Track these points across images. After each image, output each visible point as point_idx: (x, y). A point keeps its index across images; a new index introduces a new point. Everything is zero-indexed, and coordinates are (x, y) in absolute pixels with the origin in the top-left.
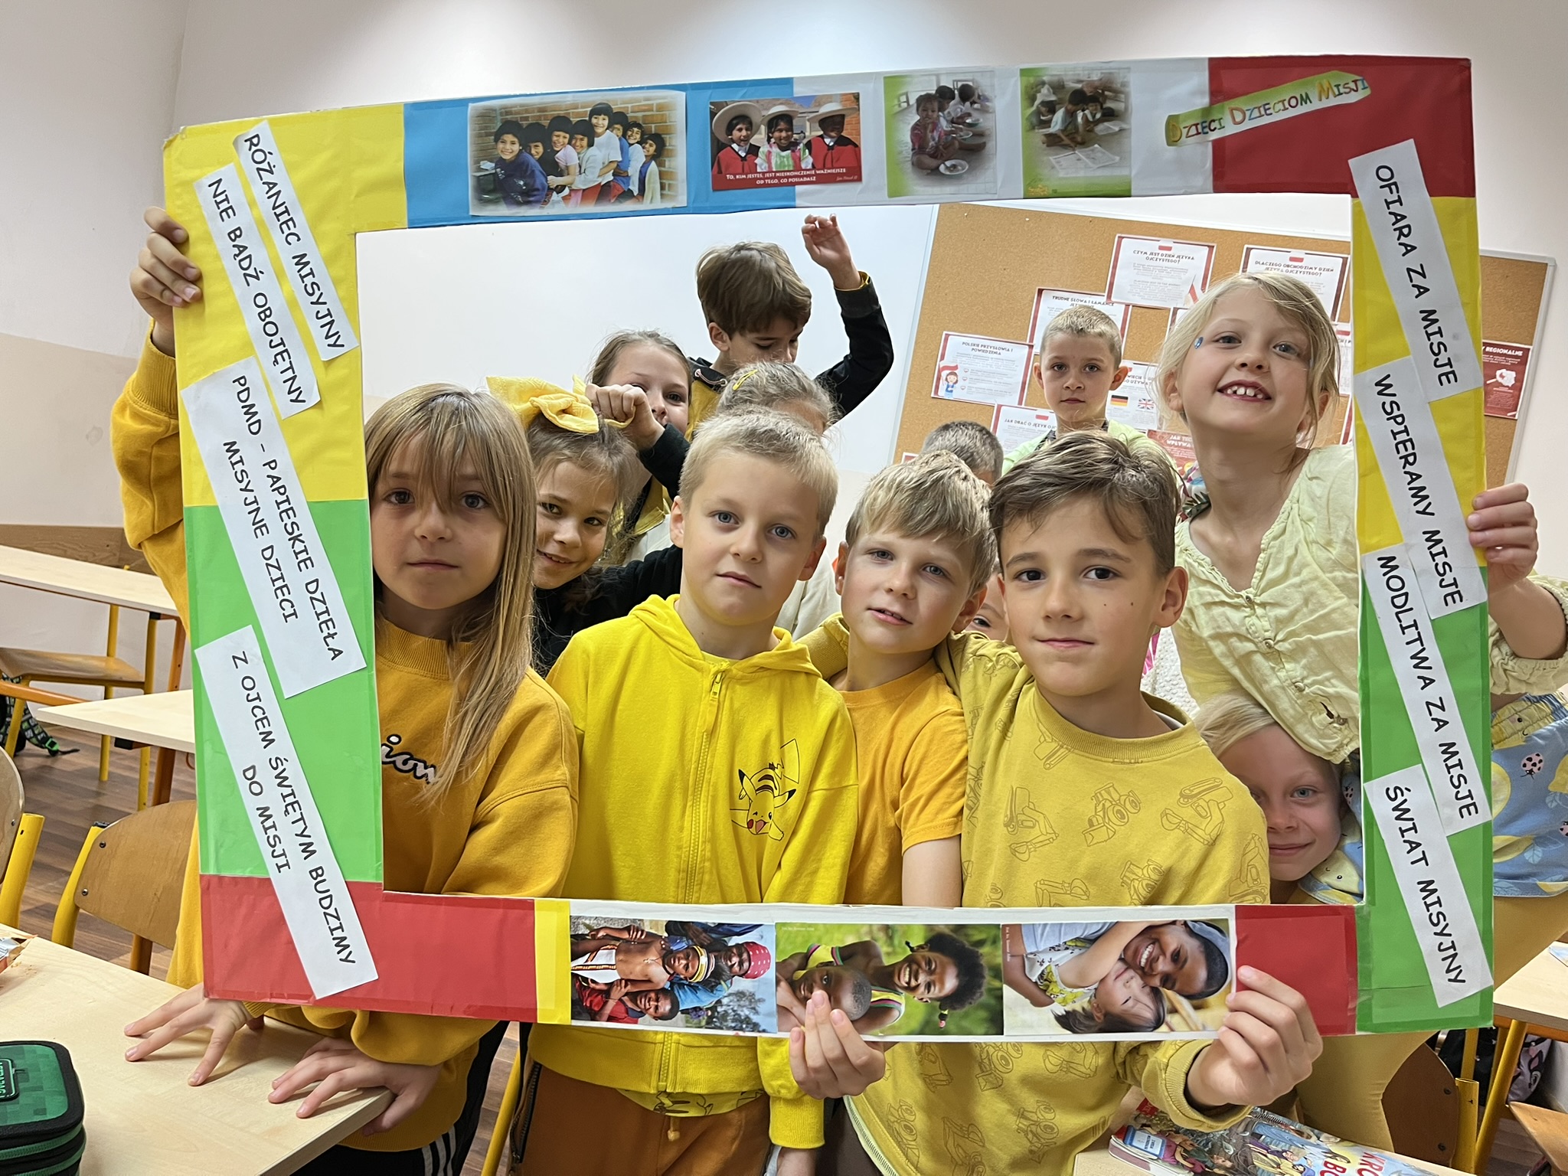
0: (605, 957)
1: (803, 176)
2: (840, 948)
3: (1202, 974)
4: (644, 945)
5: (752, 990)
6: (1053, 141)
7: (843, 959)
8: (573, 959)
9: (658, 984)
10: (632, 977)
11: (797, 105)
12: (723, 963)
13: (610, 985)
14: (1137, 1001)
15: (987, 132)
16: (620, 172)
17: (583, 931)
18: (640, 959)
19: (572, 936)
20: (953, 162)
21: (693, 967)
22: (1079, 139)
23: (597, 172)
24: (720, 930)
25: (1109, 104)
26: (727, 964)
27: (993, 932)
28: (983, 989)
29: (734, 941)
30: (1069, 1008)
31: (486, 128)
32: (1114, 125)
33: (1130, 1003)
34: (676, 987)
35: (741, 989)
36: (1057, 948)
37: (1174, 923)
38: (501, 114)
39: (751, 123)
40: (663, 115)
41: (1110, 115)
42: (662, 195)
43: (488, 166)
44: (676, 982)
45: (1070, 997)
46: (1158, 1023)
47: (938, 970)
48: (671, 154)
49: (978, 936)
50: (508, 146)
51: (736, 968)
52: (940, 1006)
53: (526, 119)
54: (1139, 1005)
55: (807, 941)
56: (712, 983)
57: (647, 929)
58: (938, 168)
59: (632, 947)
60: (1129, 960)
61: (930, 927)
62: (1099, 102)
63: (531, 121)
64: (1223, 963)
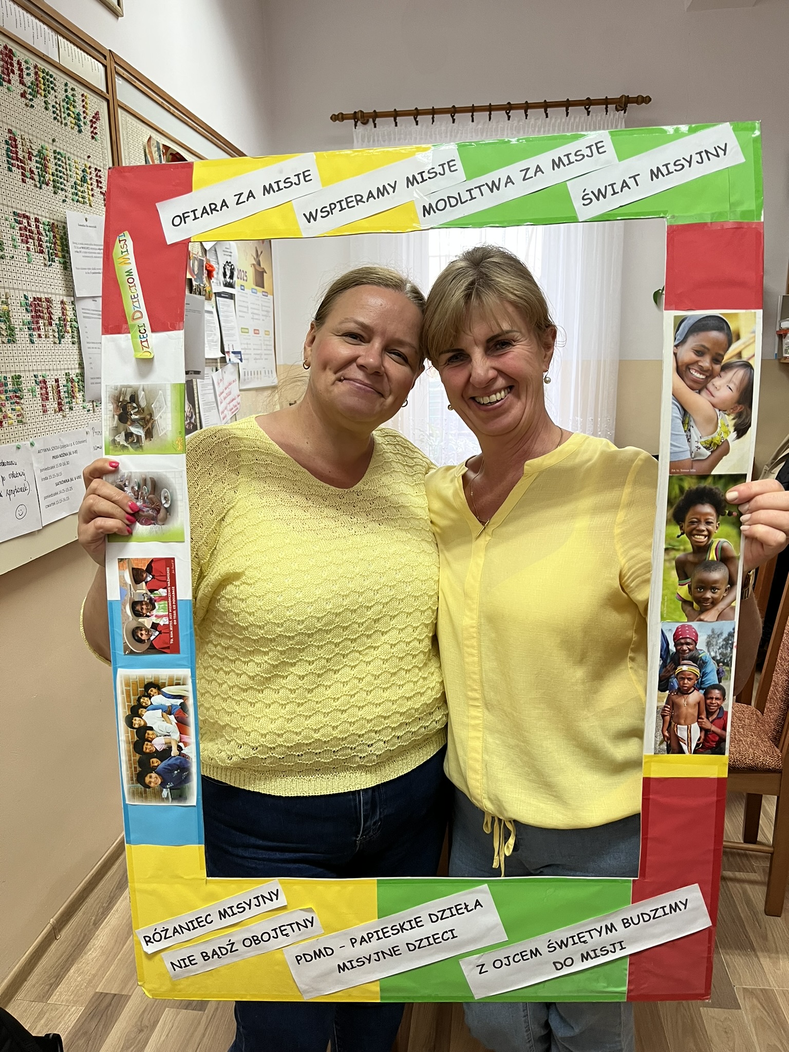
0: (682, 732)
1: (172, 595)
2: (679, 580)
3: (715, 334)
4: (674, 706)
5: (705, 637)
6: (149, 434)
7: (687, 578)
8: (684, 753)
9: (701, 698)
10: (696, 714)
11: (126, 598)
12: (687, 656)
13: (701, 729)
14: (730, 381)
15: (144, 476)
16: (168, 711)
17: (664, 746)
18: (684, 710)
19: (668, 753)
20: (162, 498)
21: (690, 675)
22: (148, 417)
23: (169, 725)
24: (665, 657)
25: (128, 398)
26: (688, 653)
27: (674, 480)
28: (713, 487)
29: (672, 648)
30: (732, 429)
31: (141, 793)
32: (140, 394)
33: (732, 386)
34: (703, 686)
35: (705, 644)
36: (689, 437)
37: (675, 354)
38: (133, 783)
39: (137, 628)
40: (133, 684)
41: (134, 398)
42: (183, 685)
43: (165, 793)
44: (699, 686)
45: (724, 429)
46: (748, 366)
47: (698, 517)
48: (157, 678)
49: (677, 490)
50: (153, 780)
51: (690, 647)
52: (722, 515)
53: (135, 768)
54: (734, 380)
55: (674, 601)
56: (701, 664)
57: (664, 704)
58: (166, 508)
59: (676, 714)
60: (700, 387)
61: (668, 522)
62: (126, 405)
63: (137, 766)
64: (706, 319)
